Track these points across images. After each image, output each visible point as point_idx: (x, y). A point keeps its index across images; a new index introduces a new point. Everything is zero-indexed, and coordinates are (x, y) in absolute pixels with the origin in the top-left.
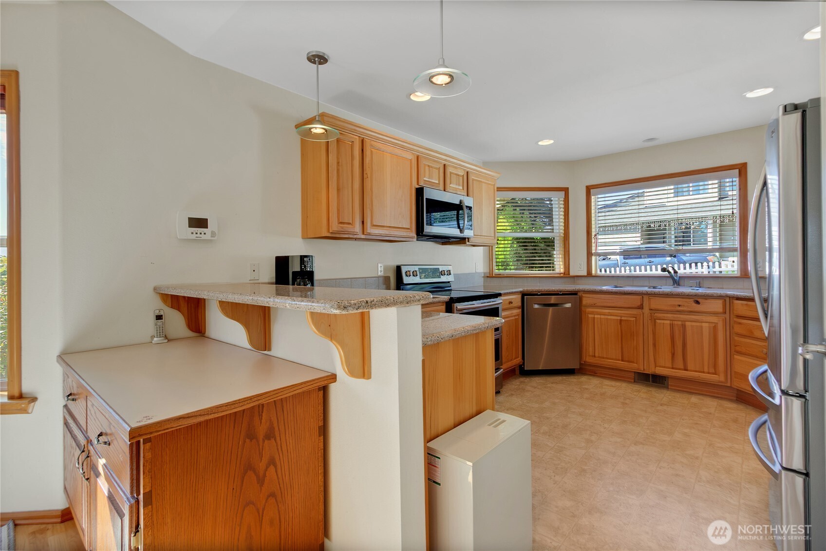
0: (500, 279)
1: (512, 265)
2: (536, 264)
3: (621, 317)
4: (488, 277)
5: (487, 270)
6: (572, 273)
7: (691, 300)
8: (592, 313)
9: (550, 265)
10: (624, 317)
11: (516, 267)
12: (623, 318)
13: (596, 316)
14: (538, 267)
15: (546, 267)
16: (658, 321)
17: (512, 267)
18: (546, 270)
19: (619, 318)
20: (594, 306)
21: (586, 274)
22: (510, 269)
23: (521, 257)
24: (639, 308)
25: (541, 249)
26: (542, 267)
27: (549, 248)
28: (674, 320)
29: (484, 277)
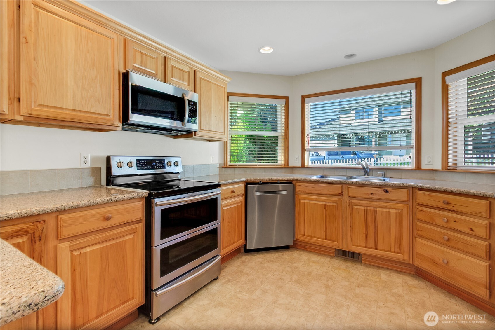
0: (233, 169)
1: (245, 158)
2: (264, 157)
3: (326, 202)
4: (223, 167)
5: (222, 162)
6: (290, 165)
7: (382, 189)
8: (303, 199)
9: (274, 159)
10: (328, 202)
11: (248, 159)
12: (327, 204)
13: (306, 201)
14: (266, 160)
15: (272, 160)
16: (355, 207)
17: (245, 160)
18: (271, 162)
19: (324, 203)
20: (305, 193)
21: (300, 166)
22: (243, 161)
23: (252, 151)
24: (340, 196)
25: (268, 146)
26: (269, 160)
27: (273, 145)
28: (368, 206)
29: (219, 167)
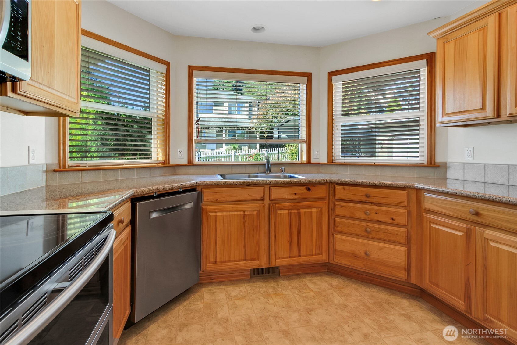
0: (79, 174)
1: (94, 152)
2: (127, 150)
3: (244, 211)
4: (55, 171)
6: (172, 162)
7: (304, 187)
8: (215, 211)
9: (146, 154)
10: (247, 211)
11: (100, 154)
12: (246, 213)
13: (218, 214)
14: (130, 155)
15: (140, 155)
16: (279, 212)
17: (95, 155)
18: (140, 159)
19: (242, 213)
20: (216, 202)
22: (92, 157)
23: (107, 140)
24: (261, 200)
25: (135, 132)
26: (135, 155)
27: (144, 131)
28: (292, 209)
29: (47, 171)
